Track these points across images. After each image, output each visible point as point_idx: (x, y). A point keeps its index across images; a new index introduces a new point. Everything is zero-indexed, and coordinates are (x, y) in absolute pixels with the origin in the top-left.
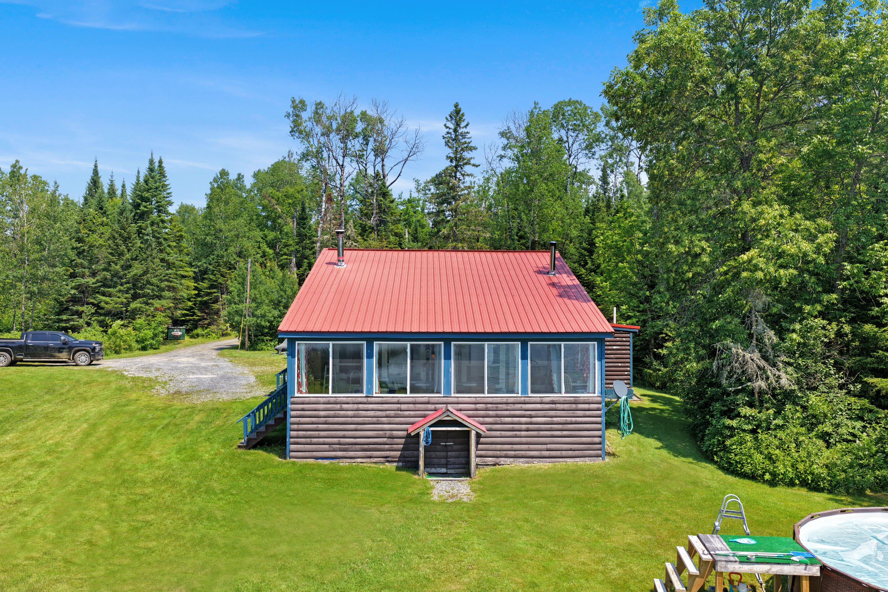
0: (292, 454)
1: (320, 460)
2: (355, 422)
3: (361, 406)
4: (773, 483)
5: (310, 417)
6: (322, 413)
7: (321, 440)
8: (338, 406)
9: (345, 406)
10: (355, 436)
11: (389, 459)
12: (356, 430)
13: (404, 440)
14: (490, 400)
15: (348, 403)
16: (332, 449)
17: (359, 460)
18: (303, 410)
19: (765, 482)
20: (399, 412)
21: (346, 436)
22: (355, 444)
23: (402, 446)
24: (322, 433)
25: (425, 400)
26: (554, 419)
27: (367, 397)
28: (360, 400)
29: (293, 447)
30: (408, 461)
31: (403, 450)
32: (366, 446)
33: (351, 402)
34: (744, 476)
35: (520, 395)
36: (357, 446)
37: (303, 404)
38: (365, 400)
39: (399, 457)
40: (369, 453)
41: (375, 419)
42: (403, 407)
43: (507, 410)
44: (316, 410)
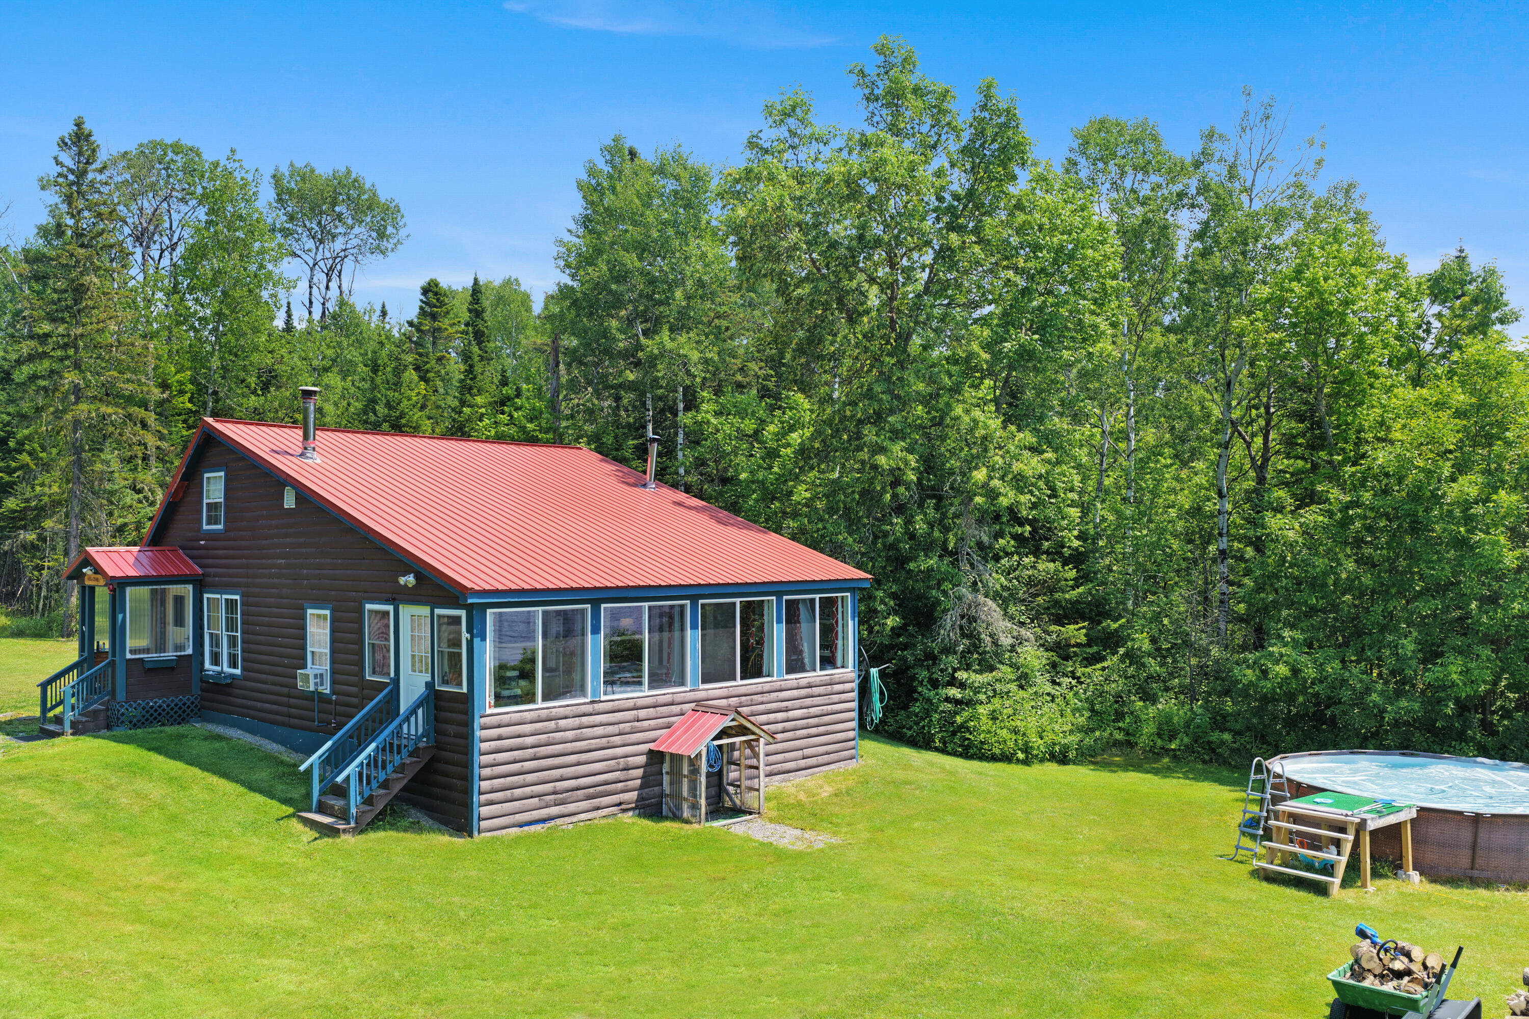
0: (484, 824)
1: (526, 828)
2: (577, 749)
3: (585, 720)
4: (1026, 762)
5: (511, 750)
6: (530, 740)
7: (528, 790)
8: (552, 725)
9: (562, 723)
10: (577, 774)
11: (623, 807)
12: (579, 764)
13: (642, 770)
14: (743, 690)
15: (566, 718)
16: (543, 804)
17: (583, 816)
18: (500, 738)
19: (1018, 761)
20: (636, 724)
21: (565, 776)
22: (577, 789)
23: (639, 781)
24: (530, 778)
25: (668, 698)
26: (811, 710)
27: (593, 702)
28: (584, 709)
29: (485, 811)
30: (648, 806)
31: (642, 787)
32: (591, 790)
33: (571, 714)
34: (994, 758)
35: (775, 679)
36: (579, 792)
37: (499, 726)
38: (589, 708)
39: (637, 801)
40: (596, 802)
41: (604, 740)
42: (642, 713)
43: (762, 703)
44: (519, 736)
